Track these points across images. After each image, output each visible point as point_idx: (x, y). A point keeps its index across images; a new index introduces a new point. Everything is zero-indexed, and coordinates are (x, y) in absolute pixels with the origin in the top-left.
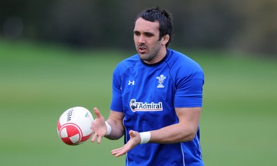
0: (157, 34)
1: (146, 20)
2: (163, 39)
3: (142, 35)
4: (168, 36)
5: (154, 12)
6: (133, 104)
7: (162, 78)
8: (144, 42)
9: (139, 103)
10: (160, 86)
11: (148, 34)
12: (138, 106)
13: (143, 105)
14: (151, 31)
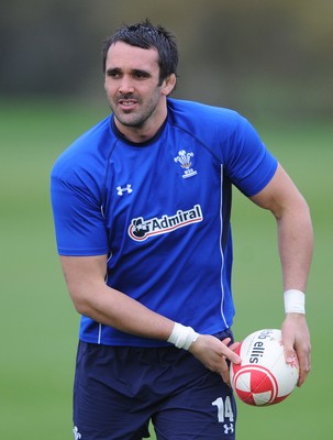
0: (155, 73)
1: (134, 45)
2: (164, 83)
3: (126, 77)
4: (173, 76)
5: (145, 31)
6: (139, 227)
7: (184, 157)
8: (131, 90)
9: (151, 221)
10: (189, 173)
11: (138, 74)
12: (151, 226)
13: (159, 221)
14: (145, 67)
